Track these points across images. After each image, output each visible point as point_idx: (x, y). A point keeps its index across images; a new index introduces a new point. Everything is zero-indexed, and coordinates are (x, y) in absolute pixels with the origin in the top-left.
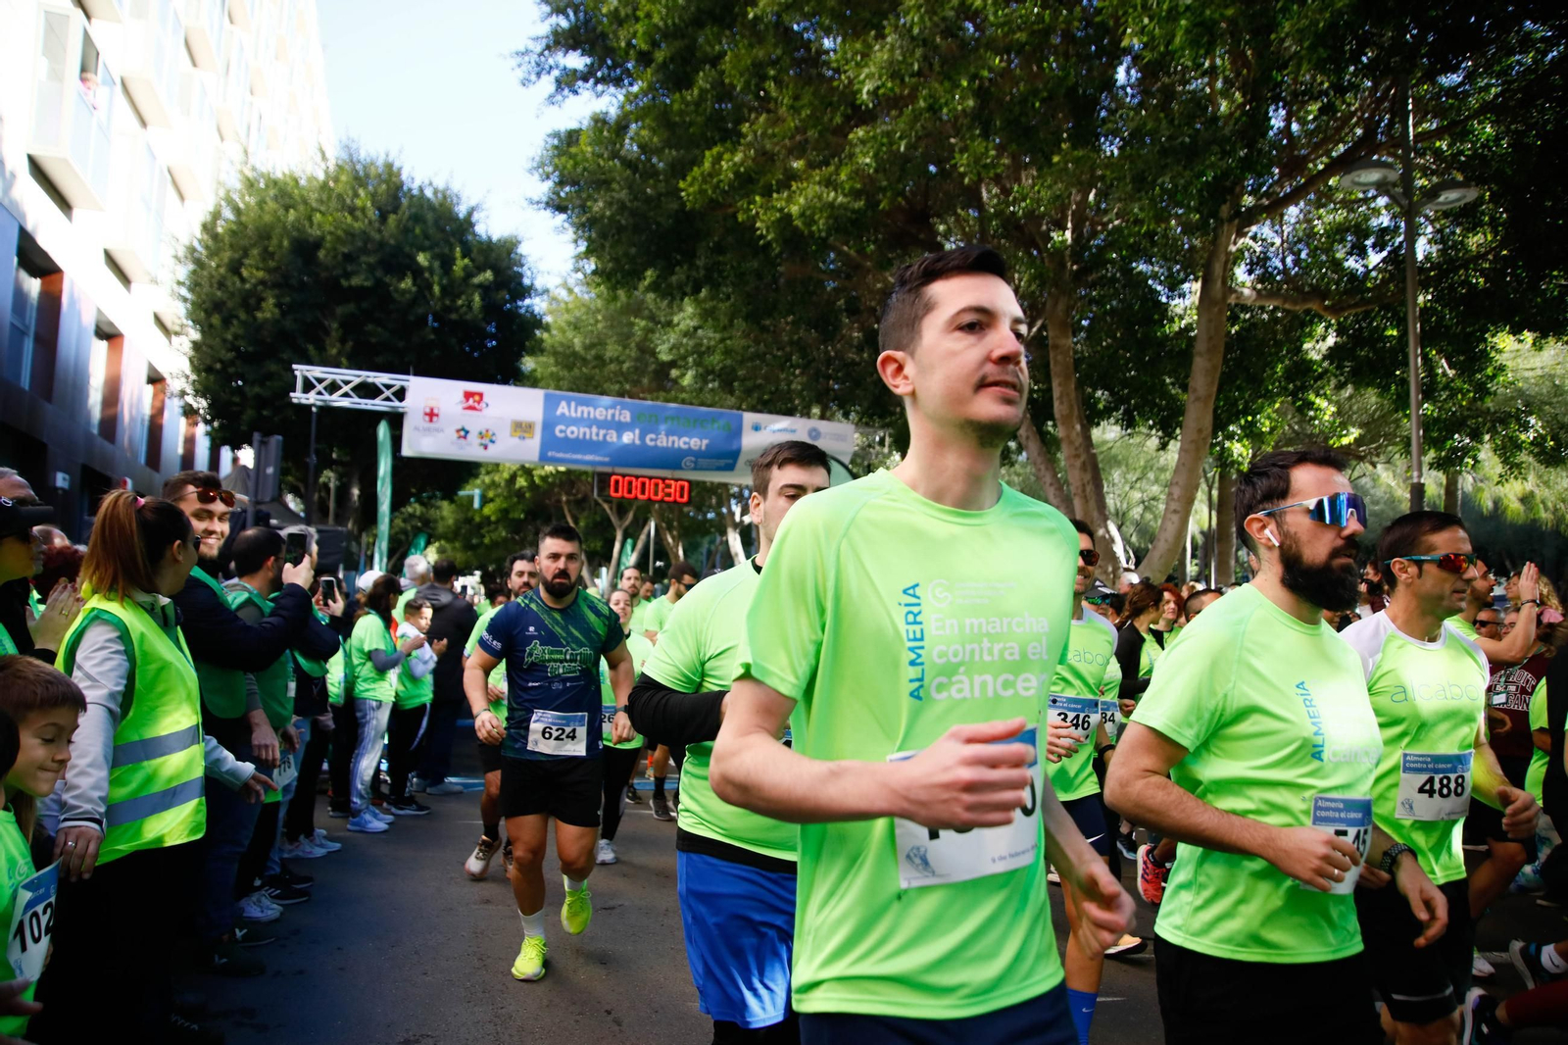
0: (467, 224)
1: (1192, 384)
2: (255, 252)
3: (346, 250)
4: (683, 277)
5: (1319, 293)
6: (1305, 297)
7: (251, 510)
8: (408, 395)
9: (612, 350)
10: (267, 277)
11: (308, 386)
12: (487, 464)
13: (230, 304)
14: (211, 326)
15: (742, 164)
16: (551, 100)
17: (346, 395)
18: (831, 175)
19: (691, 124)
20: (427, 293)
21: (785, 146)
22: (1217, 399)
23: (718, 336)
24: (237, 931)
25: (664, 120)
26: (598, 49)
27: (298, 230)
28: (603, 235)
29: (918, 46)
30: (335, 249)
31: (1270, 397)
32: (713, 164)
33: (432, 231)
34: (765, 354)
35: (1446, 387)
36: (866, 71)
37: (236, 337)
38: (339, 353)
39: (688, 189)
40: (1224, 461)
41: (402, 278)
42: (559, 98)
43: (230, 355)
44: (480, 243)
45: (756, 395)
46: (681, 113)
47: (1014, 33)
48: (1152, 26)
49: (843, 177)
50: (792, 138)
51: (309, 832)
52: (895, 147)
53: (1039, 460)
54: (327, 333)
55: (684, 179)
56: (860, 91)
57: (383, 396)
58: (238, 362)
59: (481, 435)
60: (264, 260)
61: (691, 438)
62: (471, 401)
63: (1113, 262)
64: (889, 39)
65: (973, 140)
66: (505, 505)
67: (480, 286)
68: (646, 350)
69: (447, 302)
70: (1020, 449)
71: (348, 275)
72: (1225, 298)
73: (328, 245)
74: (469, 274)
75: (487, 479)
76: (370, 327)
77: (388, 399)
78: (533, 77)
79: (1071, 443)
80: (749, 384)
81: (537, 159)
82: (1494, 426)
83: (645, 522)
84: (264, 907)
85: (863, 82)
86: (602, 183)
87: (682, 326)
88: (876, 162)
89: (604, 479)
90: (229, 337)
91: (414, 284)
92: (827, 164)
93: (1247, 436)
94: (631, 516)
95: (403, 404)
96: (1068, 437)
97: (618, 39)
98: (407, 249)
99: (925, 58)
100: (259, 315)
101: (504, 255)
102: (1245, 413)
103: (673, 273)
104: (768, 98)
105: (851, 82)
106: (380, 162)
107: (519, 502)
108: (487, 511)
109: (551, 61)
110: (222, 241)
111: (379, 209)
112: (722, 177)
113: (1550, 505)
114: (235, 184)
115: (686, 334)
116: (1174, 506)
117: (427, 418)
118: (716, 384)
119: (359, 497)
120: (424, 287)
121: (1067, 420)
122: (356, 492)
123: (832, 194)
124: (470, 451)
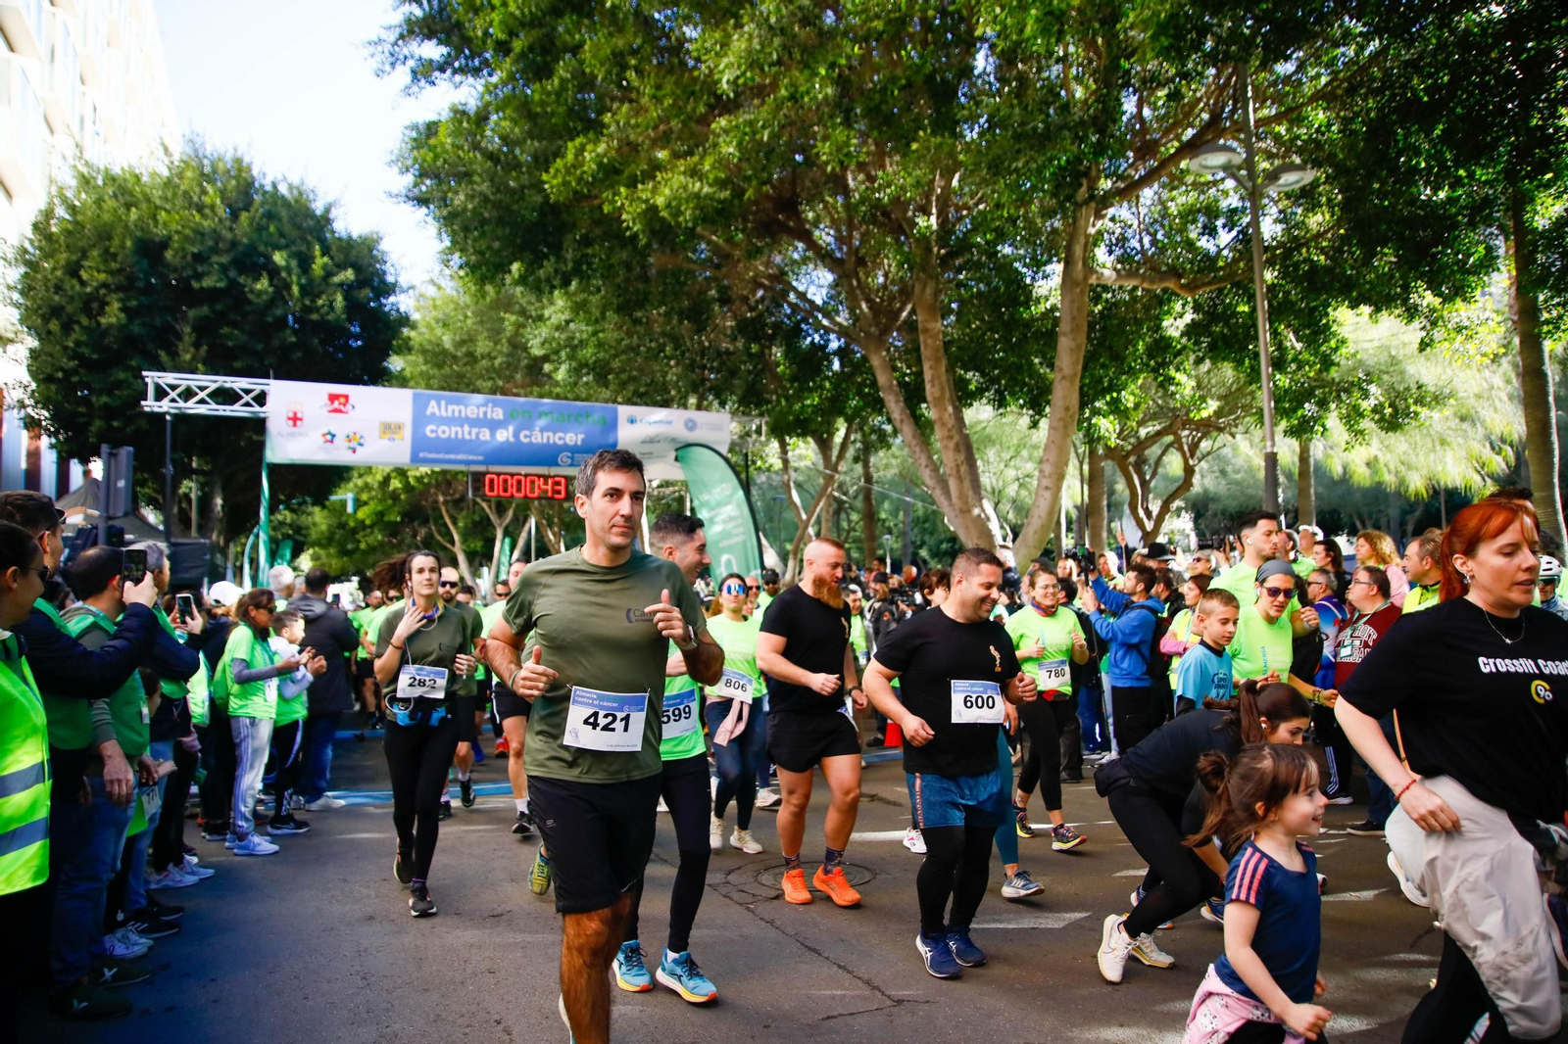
0: (325, 220)
1: (1057, 363)
2: (95, 253)
3: (195, 250)
4: (551, 270)
5: (1175, 272)
6: (1163, 276)
7: (102, 526)
8: (269, 399)
9: (483, 346)
10: (110, 280)
11: (160, 394)
12: (358, 468)
13: (70, 309)
14: (49, 332)
15: (605, 155)
16: (407, 91)
17: (202, 401)
18: (696, 165)
19: (553, 114)
20: (285, 293)
21: (649, 136)
22: (1082, 377)
23: (590, 329)
24: (106, 971)
25: (525, 110)
26: (455, 39)
27: (142, 229)
28: (466, 229)
29: (775, 35)
30: (183, 249)
31: (1132, 373)
32: (576, 156)
33: (287, 228)
34: (639, 346)
35: (1294, 360)
36: (725, 60)
37: (78, 343)
38: (194, 358)
39: (552, 181)
40: (1092, 439)
41: (257, 279)
42: (415, 89)
43: (72, 364)
44: (340, 239)
45: (632, 388)
46: (543, 104)
47: (872, 20)
48: (1003, 16)
49: (707, 167)
50: (655, 128)
51: (179, 861)
52: (758, 137)
53: (914, 442)
54: (179, 337)
55: (547, 171)
56: (720, 80)
57: (242, 402)
58: (81, 371)
59: (349, 439)
60: (106, 261)
61: (566, 433)
62: (336, 403)
63: (978, 246)
64: (746, 28)
65: (834, 129)
66: (380, 508)
67: (341, 285)
68: (518, 346)
69: (307, 302)
70: (895, 432)
71: (199, 277)
72: (1086, 278)
73: (176, 245)
74: (329, 274)
75: (360, 482)
76: (226, 330)
77: (247, 404)
78: (388, 68)
79: (944, 424)
80: (624, 376)
81: (396, 152)
82: (1339, 396)
83: (526, 519)
84: (130, 943)
85: (722, 72)
86: (465, 176)
87: (554, 320)
88: (740, 151)
89: (478, 478)
90: (71, 344)
91: (271, 285)
92: (691, 153)
93: (1112, 412)
94: (510, 514)
95: (264, 409)
96: (941, 419)
97: (475, 28)
98: (262, 248)
99: (784, 47)
100: (103, 320)
101: (366, 252)
102: (1110, 389)
103: (541, 266)
104: (629, 88)
105: (711, 71)
106: (229, 157)
107: (394, 505)
108: (361, 514)
109: (405, 51)
110: (57, 241)
111: (230, 206)
112: (585, 168)
113: (1392, 467)
114: (71, 181)
115: (558, 328)
116: (1045, 482)
117: (291, 423)
118: (591, 377)
119: (223, 506)
120: (281, 288)
121: (939, 403)
122: (219, 501)
123: (698, 185)
124: (336, 455)
